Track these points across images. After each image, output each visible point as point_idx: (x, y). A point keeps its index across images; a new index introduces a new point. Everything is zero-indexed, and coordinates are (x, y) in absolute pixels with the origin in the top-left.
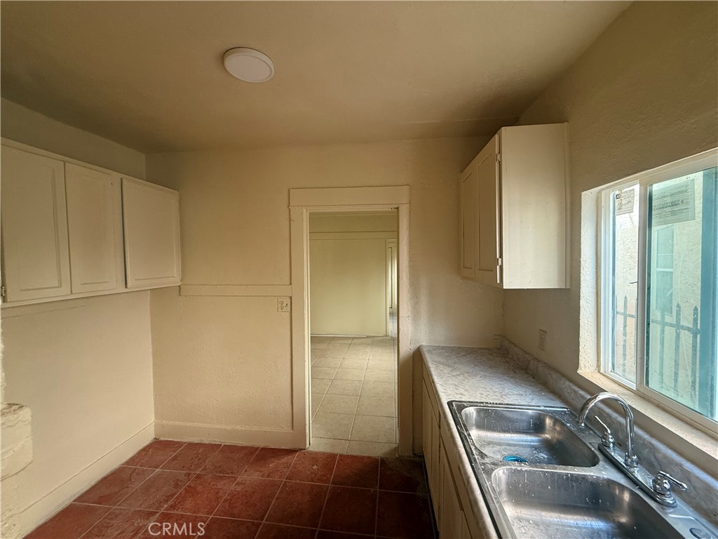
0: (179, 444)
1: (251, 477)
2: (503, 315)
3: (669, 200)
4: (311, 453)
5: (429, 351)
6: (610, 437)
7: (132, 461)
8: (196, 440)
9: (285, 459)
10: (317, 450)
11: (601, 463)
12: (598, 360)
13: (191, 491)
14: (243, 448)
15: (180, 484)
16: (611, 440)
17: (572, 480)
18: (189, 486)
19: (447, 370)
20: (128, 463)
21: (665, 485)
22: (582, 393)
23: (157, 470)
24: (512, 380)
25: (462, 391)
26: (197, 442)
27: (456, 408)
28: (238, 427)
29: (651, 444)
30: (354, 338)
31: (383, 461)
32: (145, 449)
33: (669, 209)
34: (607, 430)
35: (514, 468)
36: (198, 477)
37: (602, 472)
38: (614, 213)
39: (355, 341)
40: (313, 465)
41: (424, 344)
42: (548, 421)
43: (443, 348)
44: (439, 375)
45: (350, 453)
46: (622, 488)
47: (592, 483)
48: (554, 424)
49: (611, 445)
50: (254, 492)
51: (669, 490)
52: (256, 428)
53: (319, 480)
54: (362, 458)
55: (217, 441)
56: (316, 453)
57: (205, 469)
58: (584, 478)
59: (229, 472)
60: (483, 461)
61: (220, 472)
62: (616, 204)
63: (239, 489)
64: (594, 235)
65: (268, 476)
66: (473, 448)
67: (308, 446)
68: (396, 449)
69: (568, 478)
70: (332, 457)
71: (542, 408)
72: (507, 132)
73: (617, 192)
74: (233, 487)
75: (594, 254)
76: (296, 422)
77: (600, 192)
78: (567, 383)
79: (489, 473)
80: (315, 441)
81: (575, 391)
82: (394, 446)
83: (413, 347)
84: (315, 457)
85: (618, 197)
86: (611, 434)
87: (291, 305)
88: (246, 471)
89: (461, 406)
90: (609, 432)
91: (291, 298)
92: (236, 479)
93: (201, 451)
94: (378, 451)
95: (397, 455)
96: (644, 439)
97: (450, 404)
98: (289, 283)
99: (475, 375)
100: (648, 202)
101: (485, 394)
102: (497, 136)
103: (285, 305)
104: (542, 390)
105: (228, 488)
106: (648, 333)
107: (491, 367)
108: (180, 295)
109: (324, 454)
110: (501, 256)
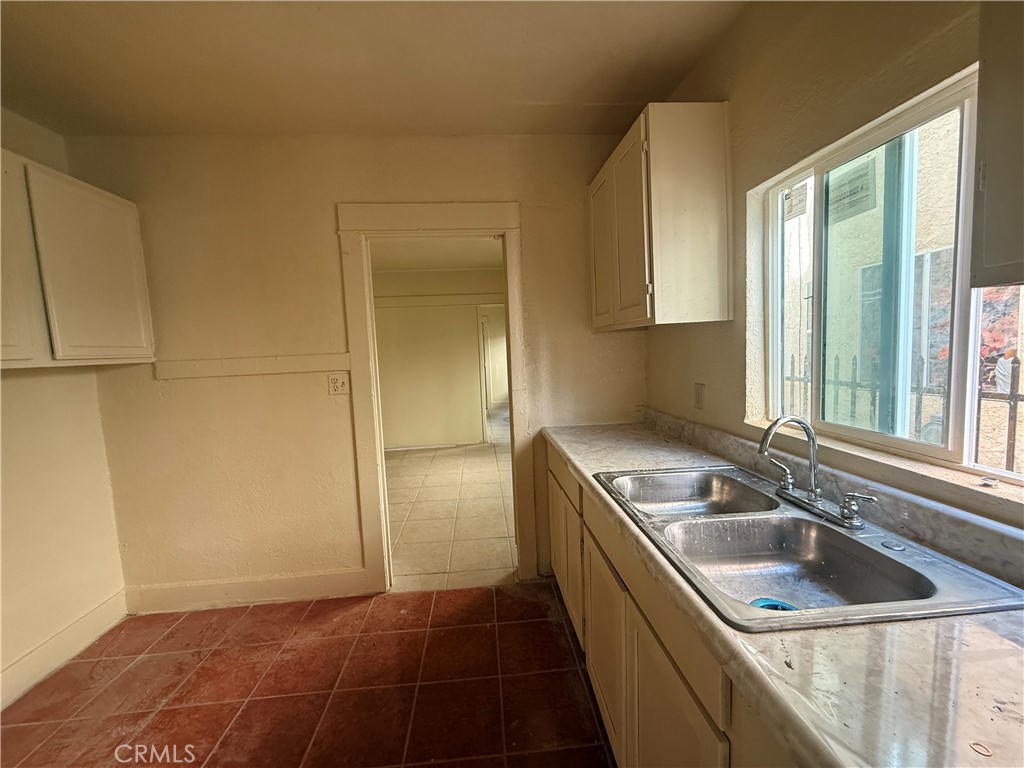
0: (175, 616)
1: (307, 639)
2: (647, 379)
3: (847, 189)
4: (395, 596)
5: (555, 432)
6: (789, 476)
7: (90, 651)
8: (204, 606)
9: (356, 609)
10: (403, 591)
11: (782, 506)
12: (767, 406)
13: (206, 674)
14: (285, 606)
15: (185, 668)
16: (791, 481)
17: (753, 526)
18: (203, 668)
19: (583, 447)
20: (81, 656)
21: (853, 507)
22: (751, 443)
23: (140, 657)
24: (666, 449)
25: (608, 464)
26: (205, 609)
27: (606, 480)
28: (276, 576)
29: (833, 475)
30: (437, 449)
31: (499, 591)
32: (113, 633)
33: (847, 201)
34: (785, 470)
35: (688, 522)
36: (216, 653)
37: (785, 513)
38: (783, 219)
39: (440, 453)
40: (400, 610)
41: (547, 425)
42: (716, 484)
43: (572, 428)
44: (575, 453)
45: (450, 588)
46: (809, 524)
47: (775, 526)
48: (722, 485)
49: (791, 487)
50: (313, 658)
51: (856, 512)
52: (306, 574)
53: (411, 626)
54: (470, 590)
55: (241, 602)
56: (402, 595)
57: (226, 642)
58: (767, 522)
59: (268, 638)
60: (650, 520)
61: (253, 641)
62: (786, 207)
63: (288, 657)
64: (760, 248)
65: (333, 633)
66: (635, 511)
67: (388, 587)
68: (514, 574)
69: (749, 525)
70: (425, 597)
71: (707, 468)
72: (655, 109)
73: (787, 192)
74: (277, 657)
75: (761, 273)
76: (368, 556)
77: (766, 193)
78: (732, 437)
79: (661, 530)
80: (399, 580)
81: (742, 444)
82: (512, 570)
83: (533, 431)
84: (400, 600)
85: (787, 197)
86: (790, 474)
87: (350, 385)
88: (295, 633)
89: (611, 477)
90: (788, 471)
91: (349, 373)
92: (280, 645)
93: (215, 619)
94: (492, 578)
95: (517, 581)
96: (826, 472)
97: (596, 476)
98: (343, 350)
99: (620, 449)
100: (824, 194)
101: (636, 464)
102: (642, 115)
103: (339, 384)
104: (701, 455)
105: (268, 660)
106: (824, 355)
107: (638, 440)
108: (155, 378)
109: (413, 593)
110: (652, 281)
